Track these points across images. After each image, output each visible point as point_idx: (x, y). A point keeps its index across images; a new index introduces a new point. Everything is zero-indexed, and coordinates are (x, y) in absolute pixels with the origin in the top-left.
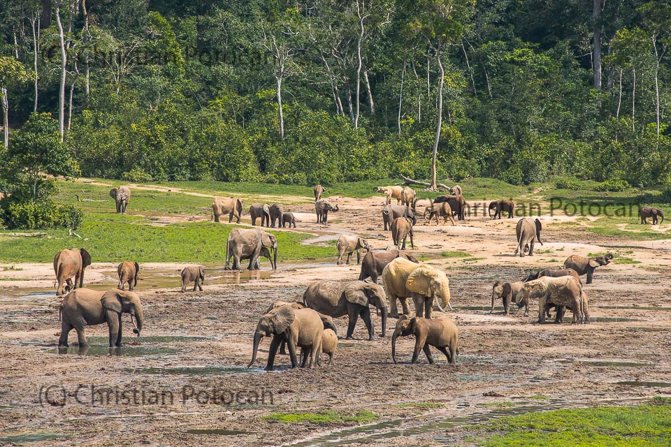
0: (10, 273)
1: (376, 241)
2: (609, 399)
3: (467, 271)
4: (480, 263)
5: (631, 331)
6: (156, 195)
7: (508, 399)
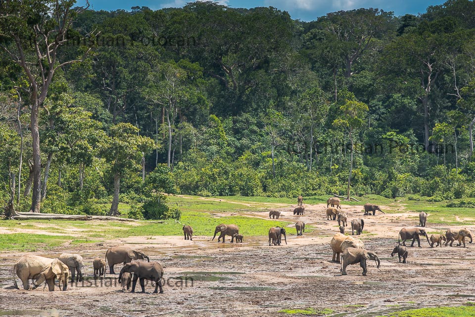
0: (150, 241)
1: (323, 225)
2: (445, 303)
3: (369, 241)
4: (375, 237)
5: (452, 270)
6: (214, 203)
7: (396, 303)
